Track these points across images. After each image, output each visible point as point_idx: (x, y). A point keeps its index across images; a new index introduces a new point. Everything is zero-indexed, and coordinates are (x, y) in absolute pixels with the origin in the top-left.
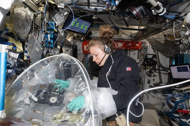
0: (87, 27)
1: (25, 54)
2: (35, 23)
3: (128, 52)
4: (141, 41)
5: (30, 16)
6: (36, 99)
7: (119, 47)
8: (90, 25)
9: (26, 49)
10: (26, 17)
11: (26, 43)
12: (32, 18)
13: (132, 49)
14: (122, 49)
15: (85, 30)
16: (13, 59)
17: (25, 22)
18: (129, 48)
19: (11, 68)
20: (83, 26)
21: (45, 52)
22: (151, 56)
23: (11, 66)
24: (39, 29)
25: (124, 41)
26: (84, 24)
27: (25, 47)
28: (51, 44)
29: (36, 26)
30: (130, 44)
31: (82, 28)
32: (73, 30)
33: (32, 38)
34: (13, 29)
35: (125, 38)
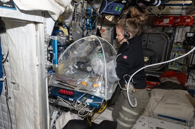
0: (121, 9)
1: (70, 36)
2: (76, 12)
3: (177, 28)
4: (192, 15)
5: (71, 9)
6: (77, 67)
7: (165, 24)
8: (124, 6)
9: (71, 32)
10: (69, 10)
11: (71, 28)
12: (73, 10)
13: (180, 25)
14: (168, 25)
15: (119, 12)
16: (63, 40)
17: (69, 14)
18: (176, 25)
19: (62, 46)
20: (117, 8)
21: (85, 33)
22: (192, 35)
23: (62, 45)
24: (80, 15)
25: (172, 17)
26: (118, 6)
27: (70, 31)
28: (90, 27)
29: (78, 13)
30: (179, 20)
31: (116, 10)
32: (108, 12)
33: (75, 24)
34: (62, 20)
35: (172, 13)
